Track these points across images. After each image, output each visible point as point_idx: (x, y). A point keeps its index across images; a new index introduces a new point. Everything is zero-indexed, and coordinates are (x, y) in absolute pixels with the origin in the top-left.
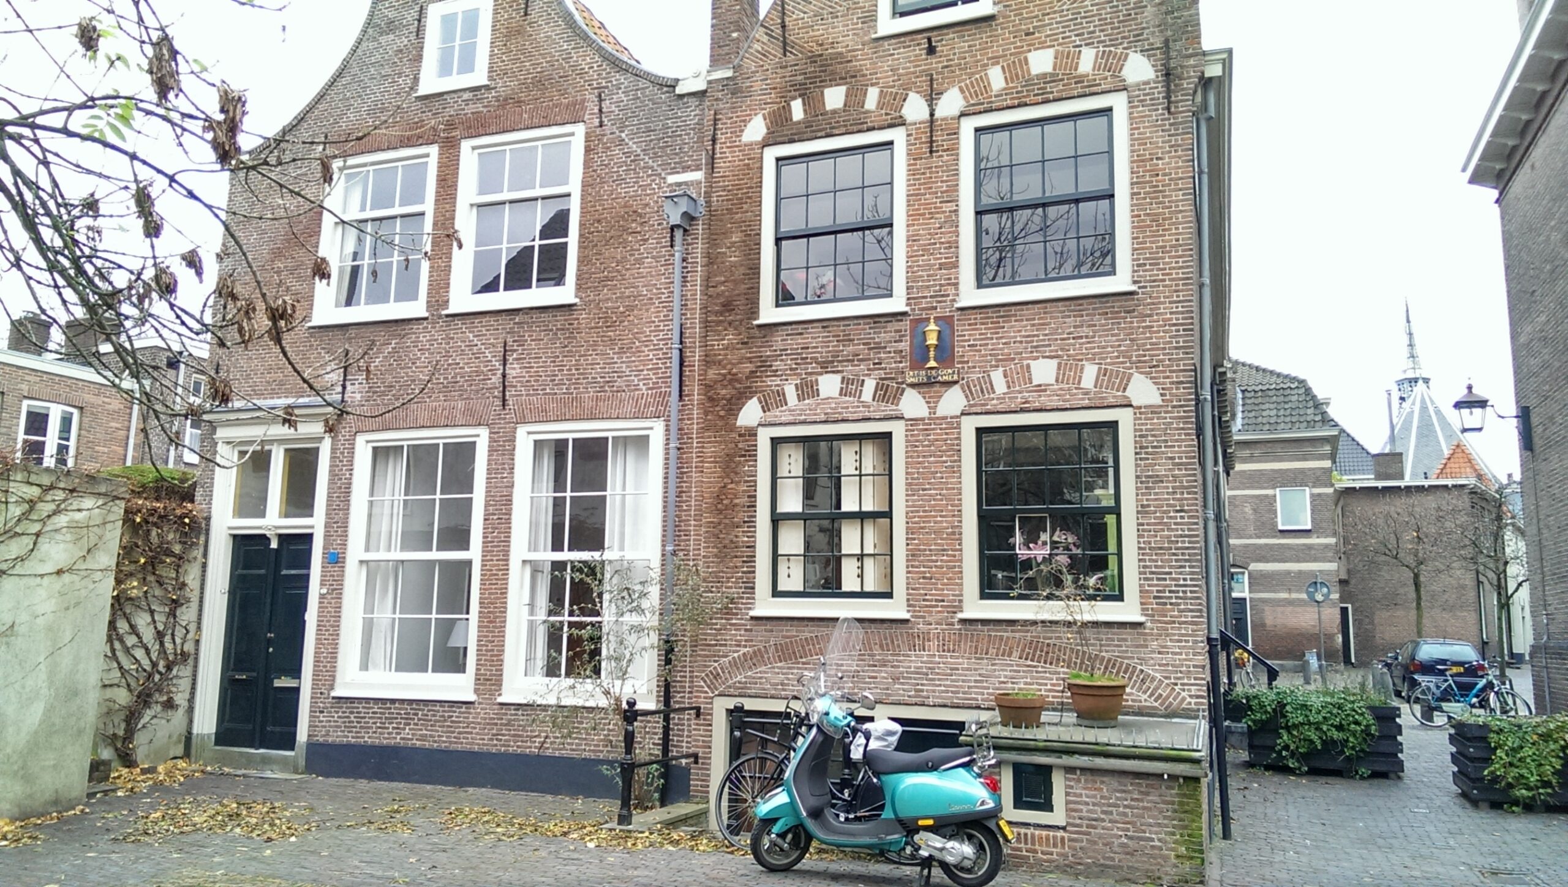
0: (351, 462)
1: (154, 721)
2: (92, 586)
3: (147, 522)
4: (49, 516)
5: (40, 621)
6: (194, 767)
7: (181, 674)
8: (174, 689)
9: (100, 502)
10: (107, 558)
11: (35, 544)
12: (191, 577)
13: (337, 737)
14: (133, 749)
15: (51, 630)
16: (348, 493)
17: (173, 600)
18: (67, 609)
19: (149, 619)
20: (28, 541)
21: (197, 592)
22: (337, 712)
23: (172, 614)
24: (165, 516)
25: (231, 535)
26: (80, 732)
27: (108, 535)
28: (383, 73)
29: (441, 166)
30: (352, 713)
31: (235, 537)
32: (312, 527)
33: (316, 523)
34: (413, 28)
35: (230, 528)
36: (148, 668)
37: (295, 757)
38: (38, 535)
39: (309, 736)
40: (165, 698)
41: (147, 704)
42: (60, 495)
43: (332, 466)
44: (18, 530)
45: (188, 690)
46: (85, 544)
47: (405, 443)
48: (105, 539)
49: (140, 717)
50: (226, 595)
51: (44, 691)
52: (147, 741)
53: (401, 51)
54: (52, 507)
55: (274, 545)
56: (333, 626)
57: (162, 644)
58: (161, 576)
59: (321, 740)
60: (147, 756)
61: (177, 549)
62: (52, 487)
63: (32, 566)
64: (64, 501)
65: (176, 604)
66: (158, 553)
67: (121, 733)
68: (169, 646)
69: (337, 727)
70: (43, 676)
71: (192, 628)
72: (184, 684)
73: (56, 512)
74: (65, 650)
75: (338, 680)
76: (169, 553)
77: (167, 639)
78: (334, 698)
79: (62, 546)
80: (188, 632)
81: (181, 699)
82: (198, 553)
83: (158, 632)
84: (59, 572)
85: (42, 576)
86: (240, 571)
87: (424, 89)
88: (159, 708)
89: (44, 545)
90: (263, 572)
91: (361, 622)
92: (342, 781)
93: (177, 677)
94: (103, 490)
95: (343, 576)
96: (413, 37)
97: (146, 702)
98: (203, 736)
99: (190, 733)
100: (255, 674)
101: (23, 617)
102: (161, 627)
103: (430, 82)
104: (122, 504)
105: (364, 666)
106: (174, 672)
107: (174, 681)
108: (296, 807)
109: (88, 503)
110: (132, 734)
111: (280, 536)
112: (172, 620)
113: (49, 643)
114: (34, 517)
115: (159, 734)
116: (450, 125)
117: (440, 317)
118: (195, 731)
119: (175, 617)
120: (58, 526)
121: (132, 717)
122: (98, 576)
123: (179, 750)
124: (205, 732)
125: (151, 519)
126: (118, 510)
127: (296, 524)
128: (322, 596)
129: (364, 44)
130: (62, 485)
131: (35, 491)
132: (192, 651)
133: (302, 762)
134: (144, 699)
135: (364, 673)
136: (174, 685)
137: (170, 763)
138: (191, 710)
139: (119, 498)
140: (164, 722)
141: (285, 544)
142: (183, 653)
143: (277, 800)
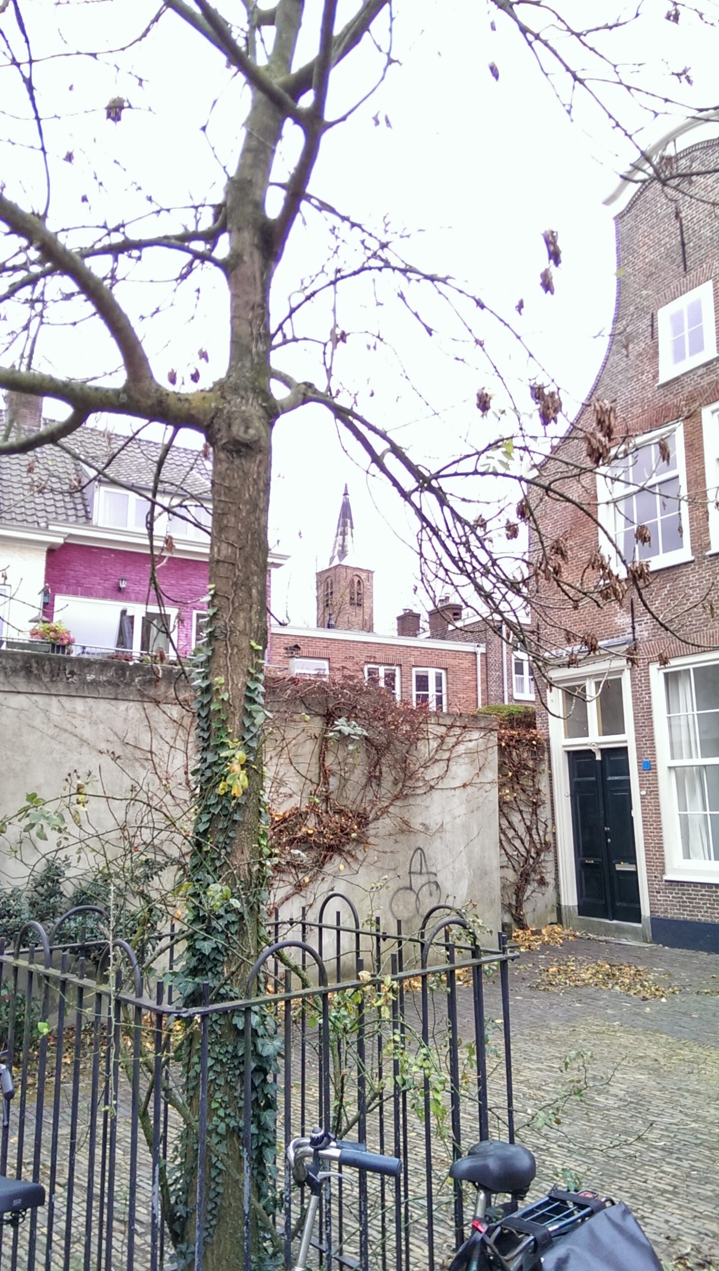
0: (648, 686)
1: (534, 894)
2: (485, 795)
3: (509, 746)
4: (453, 746)
5: (458, 821)
6: (567, 931)
7: (546, 858)
8: (544, 871)
9: (482, 734)
10: (492, 774)
11: (448, 766)
12: (543, 785)
13: (674, 914)
14: (523, 915)
15: (466, 827)
16: (650, 712)
17: (534, 803)
18: (473, 812)
19: (520, 818)
20: (443, 764)
21: (548, 796)
22: (671, 893)
23: (534, 813)
24: (520, 741)
25: (566, 751)
26: (492, 902)
27: (490, 757)
28: (629, 376)
29: (687, 434)
30: (684, 894)
31: (568, 752)
32: (626, 742)
33: (628, 738)
34: (648, 334)
35: (564, 746)
36: (525, 854)
37: (643, 929)
38: (449, 760)
39: (651, 912)
40: (539, 877)
41: (527, 881)
42: (458, 731)
43: (634, 692)
44: (437, 757)
45: (554, 871)
46: (477, 765)
47: (691, 667)
48: (488, 760)
49: (524, 892)
50: (569, 798)
51: (467, 871)
52: (531, 910)
53: (641, 354)
54: (454, 740)
55: (598, 757)
56: (655, 822)
57: (531, 836)
58: (522, 785)
59: (662, 916)
60: (534, 921)
61: (531, 764)
62: (452, 726)
63: (448, 783)
64: (461, 734)
65: (536, 805)
66: (519, 768)
67: (514, 903)
68: (535, 837)
69: (673, 905)
70: (465, 860)
71: (549, 823)
72: (550, 866)
73: (457, 743)
74: (475, 841)
75: (668, 867)
76: (526, 767)
77: (534, 832)
78: (666, 881)
79: (463, 766)
80: (547, 826)
81: (549, 878)
82: (545, 766)
83: (527, 827)
84: (464, 786)
85: (455, 789)
86: (576, 779)
87: (663, 379)
88: (536, 885)
89: (454, 767)
90: (593, 779)
91: (678, 817)
92: (685, 952)
93: (544, 860)
94: (482, 725)
95: (657, 780)
96: (648, 341)
97: (526, 880)
98: (569, 907)
99: (559, 904)
100: (599, 860)
101: (447, 819)
102: (528, 824)
103: (668, 370)
104: (495, 734)
105: (687, 856)
106: (542, 857)
107: (543, 864)
108: (655, 972)
109: (476, 735)
110: (521, 904)
111: (602, 750)
112: (534, 817)
113: (465, 837)
114: (445, 747)
115: (538, 905)
116: (691, 399)
117: (705, 557)
118: (563, 903)
119: (536, 815)
120: (460, 753)
121: (519, 891)
122: (488, 787)
123: (554, 918)
124: (571, 904)
125: (511, 743)
126: (494, 738)
127: (612, 741)
128: (643, 797)
129: (611, 359)
130: (458, 724)
131: (442, 730)
132: (552, 841)
133: (649, 934)
134: (525, 878)
135: (687, 861)
136: (543, 867)
137: (549, 928)
138: (557, 886)
139: (493, 730)
140: (540, 895)
141: (606, 757)
142: (546, 843)
143: (640, 964)
